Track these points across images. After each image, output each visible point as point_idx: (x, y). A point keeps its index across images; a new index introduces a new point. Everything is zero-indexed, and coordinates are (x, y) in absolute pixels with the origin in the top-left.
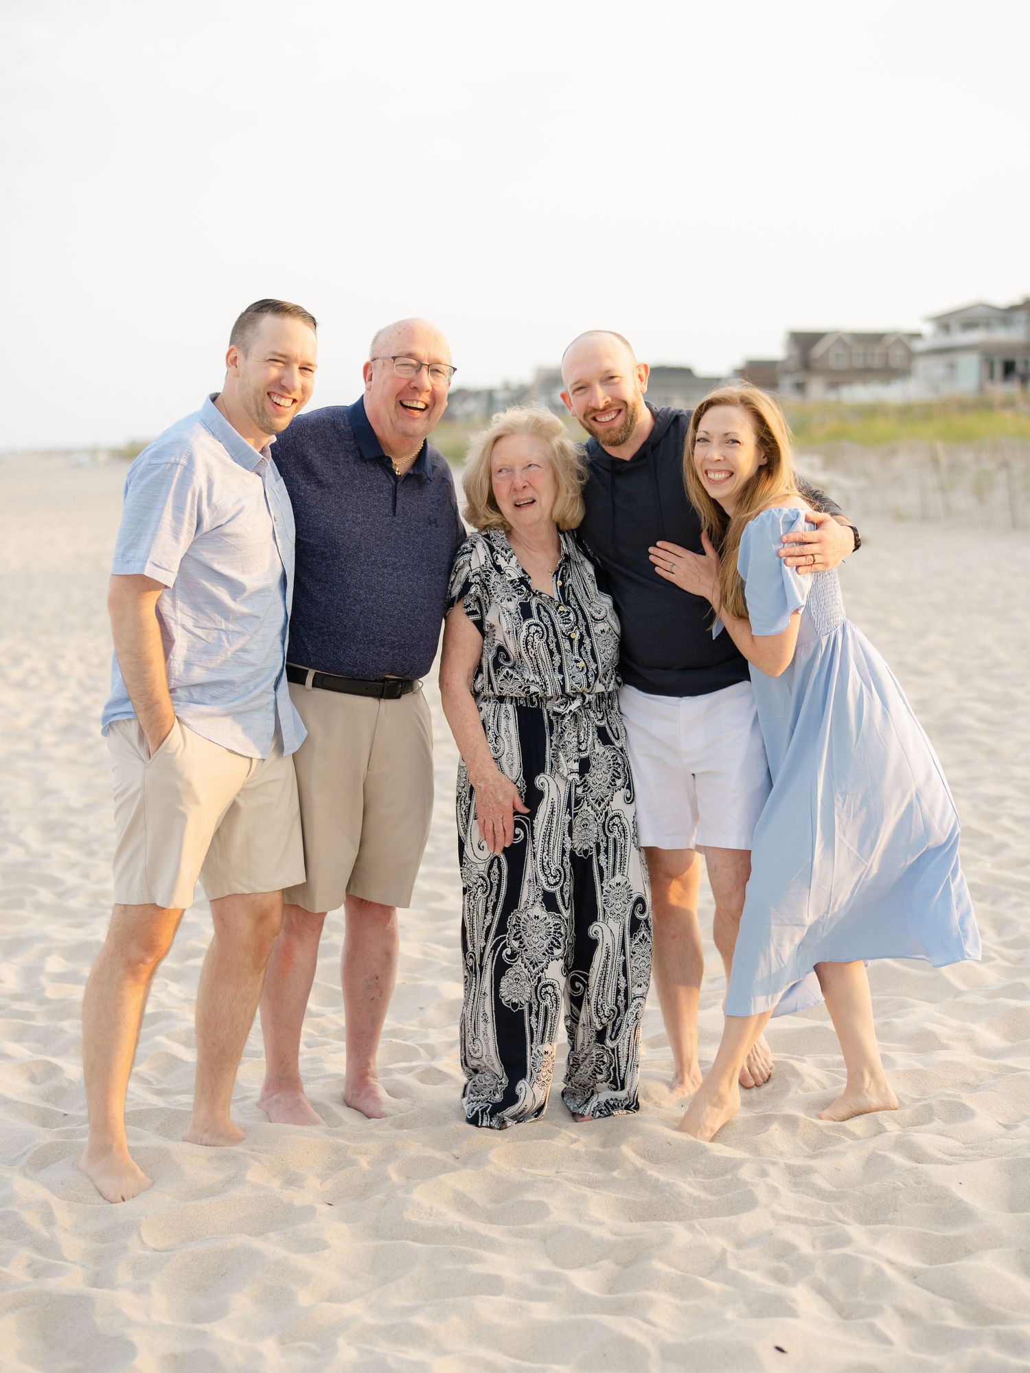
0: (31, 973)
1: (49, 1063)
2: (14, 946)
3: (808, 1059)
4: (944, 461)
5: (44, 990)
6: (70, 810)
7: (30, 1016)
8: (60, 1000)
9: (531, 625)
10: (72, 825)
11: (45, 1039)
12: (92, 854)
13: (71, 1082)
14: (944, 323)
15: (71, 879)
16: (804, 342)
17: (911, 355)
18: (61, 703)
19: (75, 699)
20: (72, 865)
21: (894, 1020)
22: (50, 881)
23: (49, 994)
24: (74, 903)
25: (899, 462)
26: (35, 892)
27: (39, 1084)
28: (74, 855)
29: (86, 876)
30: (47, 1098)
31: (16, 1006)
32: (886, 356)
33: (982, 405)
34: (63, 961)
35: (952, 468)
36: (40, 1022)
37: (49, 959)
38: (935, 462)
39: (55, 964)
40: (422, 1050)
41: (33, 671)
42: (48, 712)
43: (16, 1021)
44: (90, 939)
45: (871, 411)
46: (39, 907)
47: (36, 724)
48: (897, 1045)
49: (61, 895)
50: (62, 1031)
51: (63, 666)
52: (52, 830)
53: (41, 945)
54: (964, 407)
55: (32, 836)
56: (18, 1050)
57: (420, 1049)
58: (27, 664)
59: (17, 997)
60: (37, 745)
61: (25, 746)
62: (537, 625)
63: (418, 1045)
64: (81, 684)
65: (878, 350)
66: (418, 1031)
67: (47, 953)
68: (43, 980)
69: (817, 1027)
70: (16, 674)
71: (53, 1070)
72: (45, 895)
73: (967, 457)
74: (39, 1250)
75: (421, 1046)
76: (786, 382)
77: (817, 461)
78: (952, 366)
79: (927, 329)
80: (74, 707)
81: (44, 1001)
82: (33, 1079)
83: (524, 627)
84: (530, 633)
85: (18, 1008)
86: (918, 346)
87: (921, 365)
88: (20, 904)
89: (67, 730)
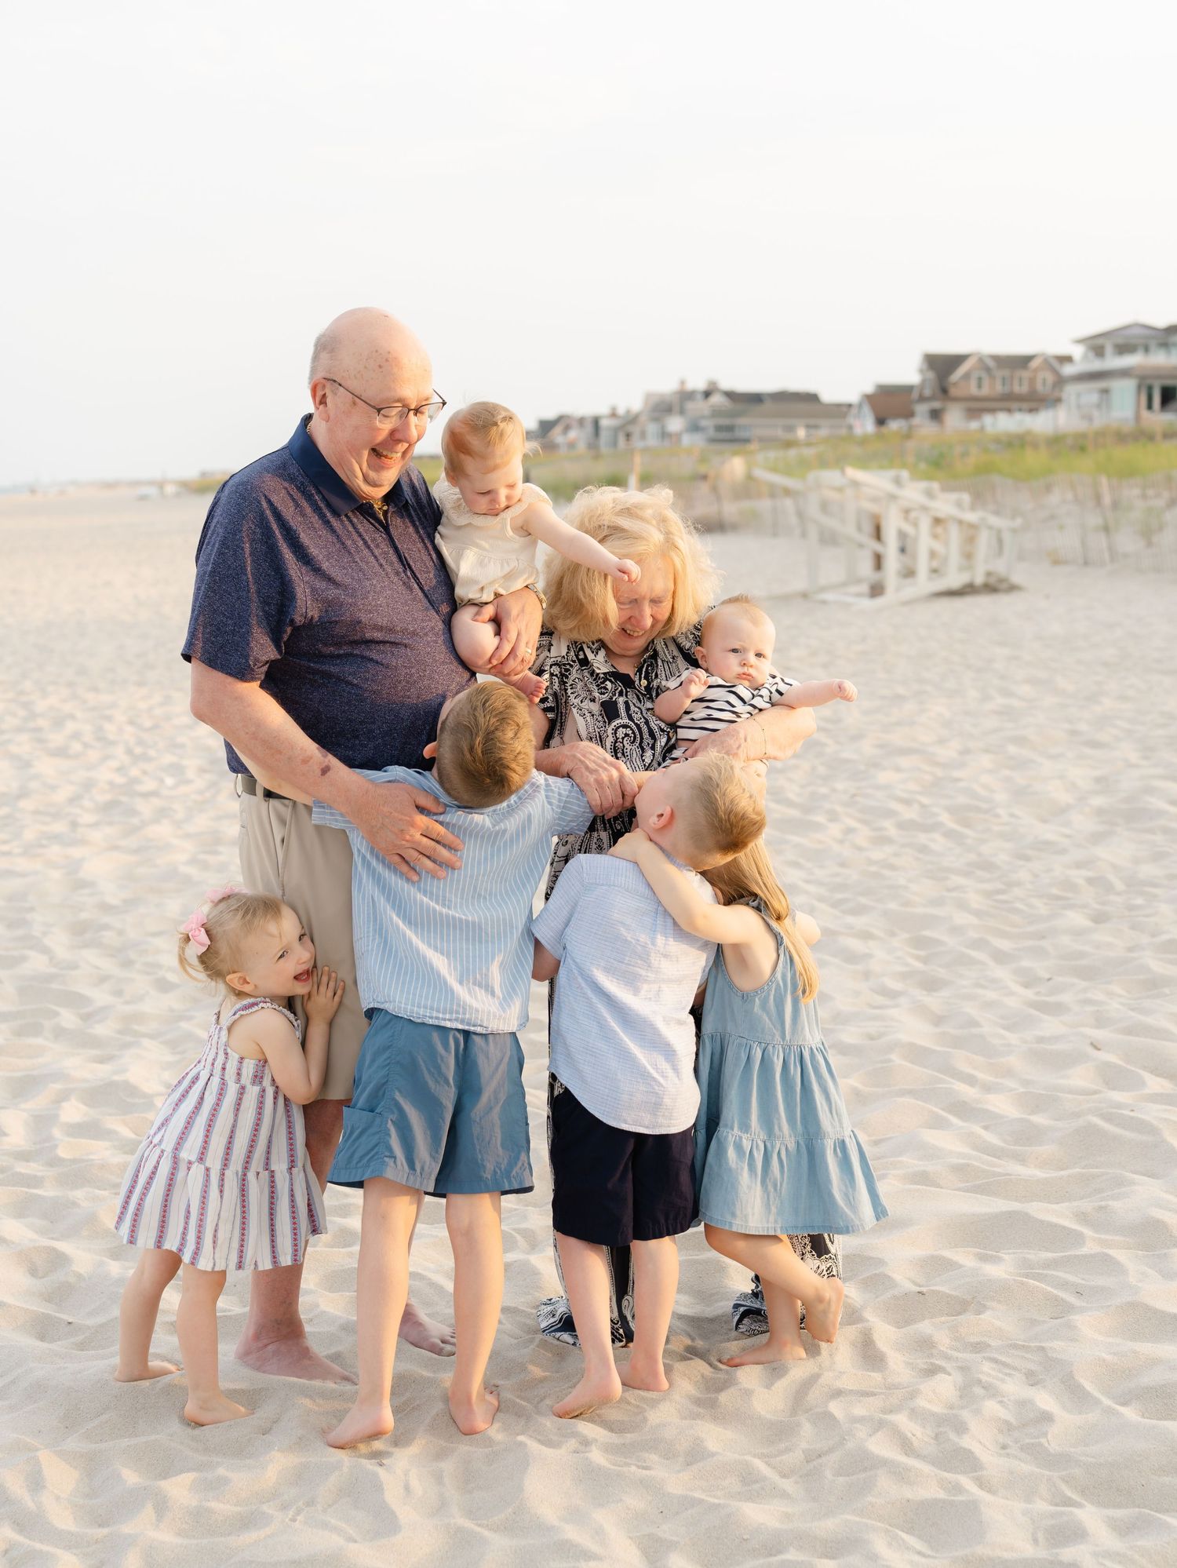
0: (42, 1122)
1: (54, 1250)
2: (23, 1087)
3: (1006, 1257)
4: (1107, 500)
5: (56, 1146)
6: (106, 908)
7: (34, 1181)
8: (74, 1161)
9: (618, 728)
10: (106, 927)
11: (54, 1215)
12: (127, 964)
13: (79, 1276)
14: (1096, 345)
15: (100, 997)
16: (942, 366)
17: (1061, 381)
18: (105, 774)
19: (120, 770)
20: (103, 979)
21: (1110, 1203)
22: (74, 1000)
23: (62, 1153)
24: (101, 1030)
25: (1054, 498)
26: (57, 1014)
27: (40, 1278)
28: (108, 965)
29: (119, 993)
30: (49, 1298)
31: (22, 1168)
32: (1032, 381)
33: (1142, 435)
34: (84, 1108)
35: (1115, 505)
36: (49, 1191)
37: (64, 1104)
38: (1098, 499)
39: (73, 1112)
40: (518, 1237)
41: (76, 736)
42: (88, 785)
43: (19, 1189)
44: (116, 1078)
45: (1018, 442)
46: (59, 1033)
47: (73, 800)
48: (1117, 1238)
49: (87, 1017)
50: (75, 1204)
51: (110, 729)
52: (83, 932)
53: (58, 1086)
54: (1121, 437)
55: (59, 942)
56: (20, 1231)
57: (516, 1235)
58: (70, 727)
59: (24, 1156)
60: (74, 825)
61: (59, 827)
62: (625, 726)
63: (514, 1230)
64: (129, 752)
65: (1025, 374)
66: (516, 1210)
67: (62, 1097)
68: (57, 1133)
69: (1015, 1212)
70: (57, 739)
71: (59, 1260)
72: (68, 1018)
73: (1131, 492)
74: (20, 1526)
75: (518, 1231)
76: (922, 409)
77: (966, 497)
78: (1105, 392)
79: (1077, 352)
80: (120, 780)
81: (54, 1162)
82: (33, 1272)
83: (610, 731)
84: (617, 739)
85: (23, 1171)
86: (1068, 370)
87: (1071, 391)
88: (35, 1030)
89: (108, 807)
